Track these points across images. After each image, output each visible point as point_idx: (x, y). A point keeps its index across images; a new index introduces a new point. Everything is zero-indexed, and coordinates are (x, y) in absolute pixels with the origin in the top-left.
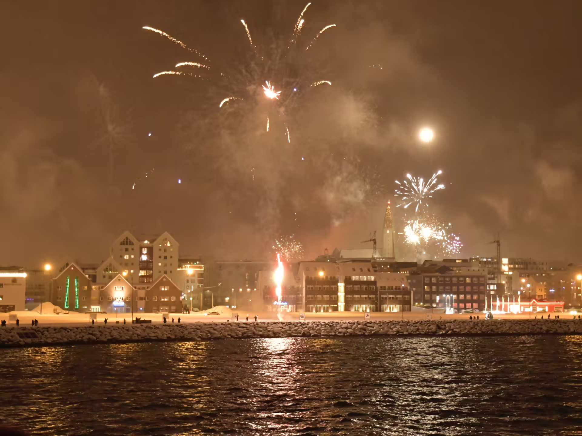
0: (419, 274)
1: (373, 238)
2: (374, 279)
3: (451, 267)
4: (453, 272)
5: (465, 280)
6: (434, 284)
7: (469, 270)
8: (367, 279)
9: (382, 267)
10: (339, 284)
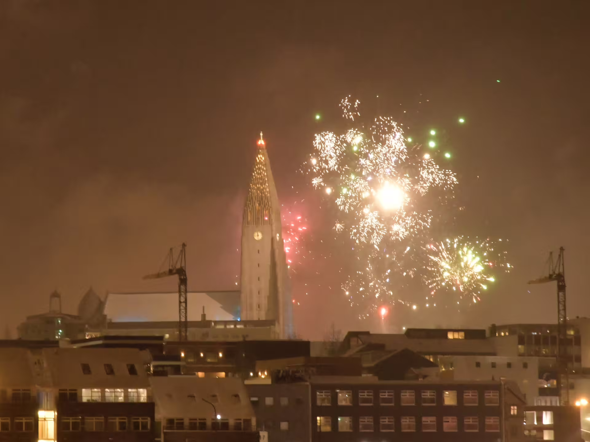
0: (301, 379)
1: (178, 266)
2: (148, 397)
3: (429, 354)
4: (431, 371)
5: (440, 398)
6: (344, 411)
7: (478, 365)
8: (126, 396)
9: (202, 355)
10: (41, 414)
